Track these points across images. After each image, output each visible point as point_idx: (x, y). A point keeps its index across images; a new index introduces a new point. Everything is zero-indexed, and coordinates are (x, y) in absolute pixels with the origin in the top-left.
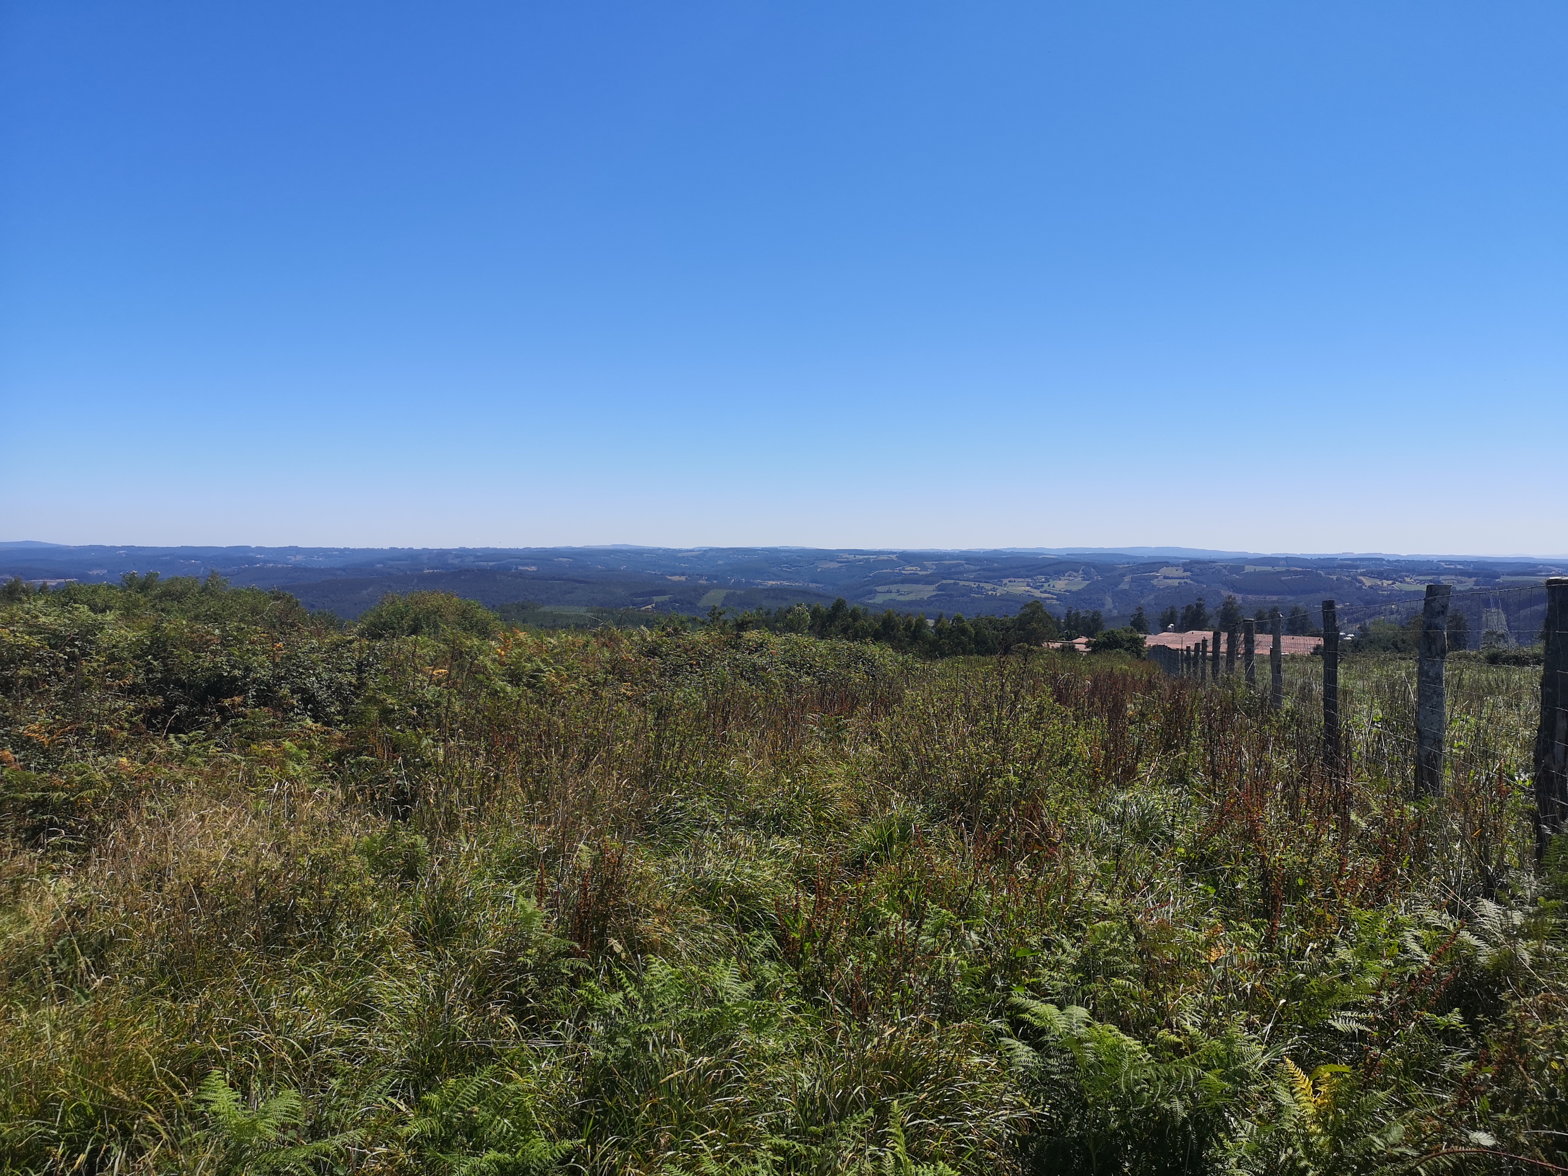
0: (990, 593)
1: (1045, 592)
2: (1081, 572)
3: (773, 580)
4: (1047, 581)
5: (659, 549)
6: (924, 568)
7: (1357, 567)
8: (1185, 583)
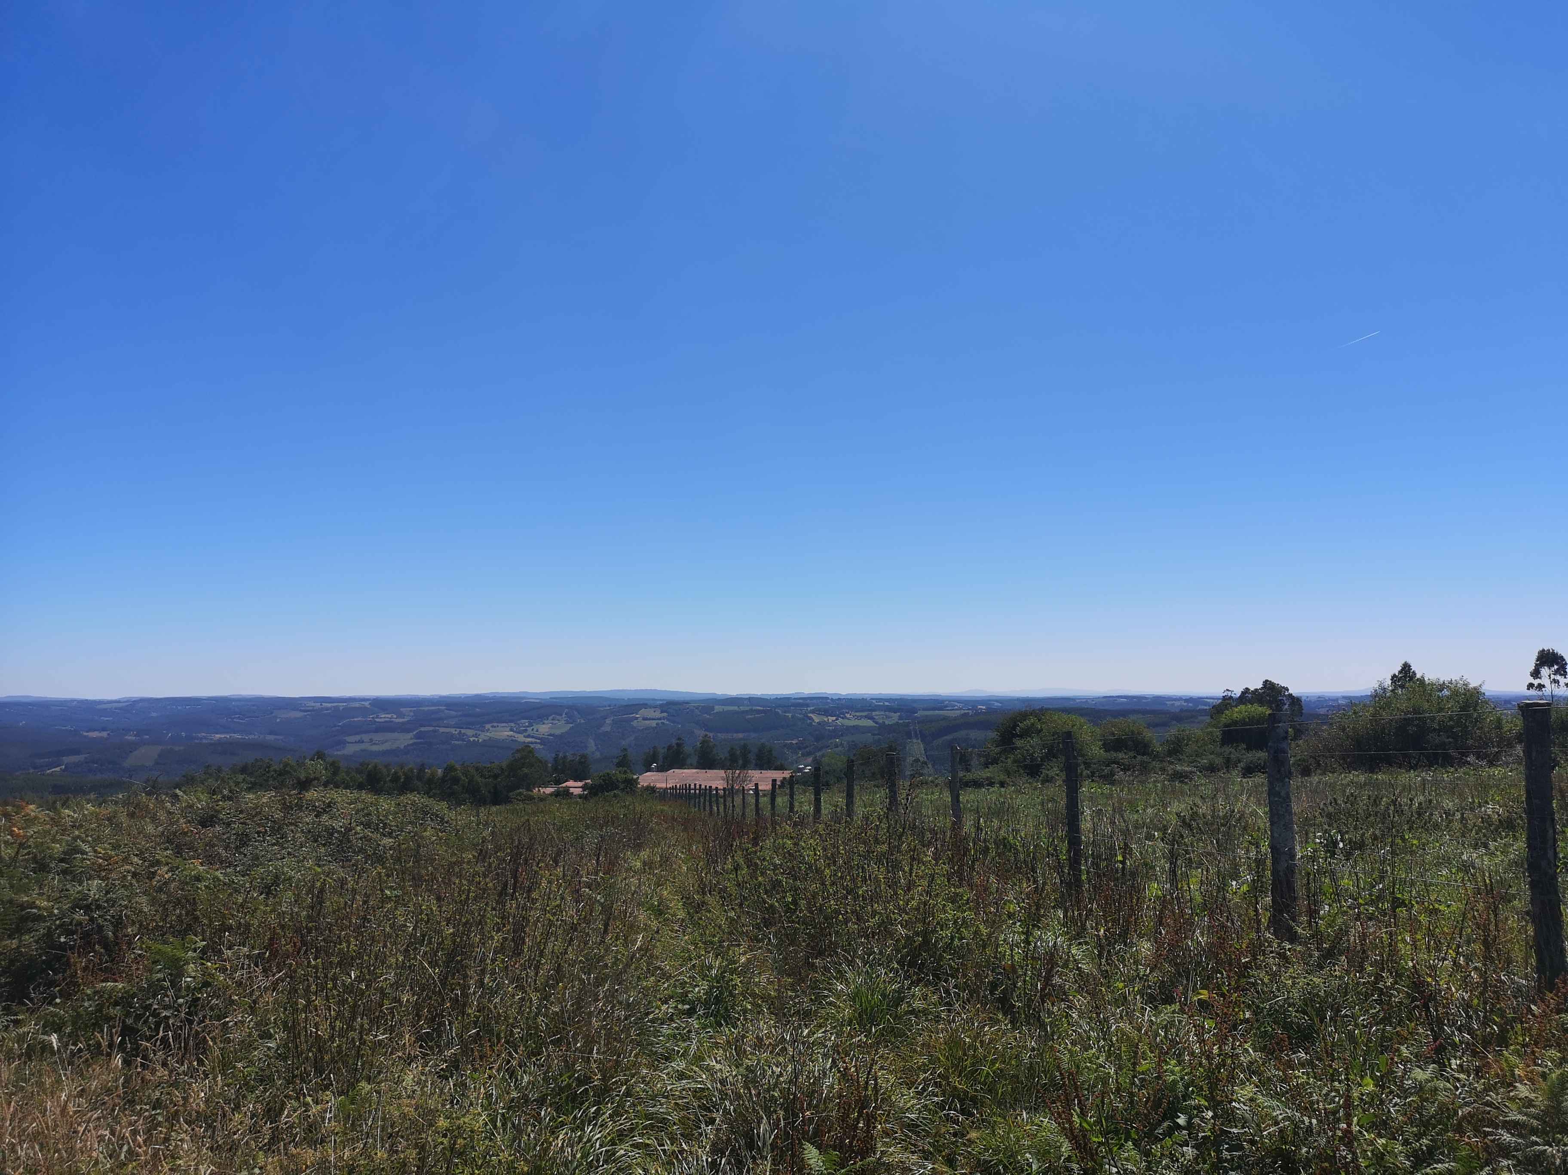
0: (472, 739)
1: (529, 736)
2: (564, 715)
3: (221, 733)
4: (531, 725)
5: (73, 701)
6: (400, 715)
7: (807, 705)
8: (663, 723)
